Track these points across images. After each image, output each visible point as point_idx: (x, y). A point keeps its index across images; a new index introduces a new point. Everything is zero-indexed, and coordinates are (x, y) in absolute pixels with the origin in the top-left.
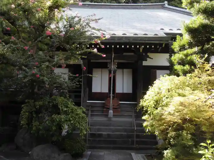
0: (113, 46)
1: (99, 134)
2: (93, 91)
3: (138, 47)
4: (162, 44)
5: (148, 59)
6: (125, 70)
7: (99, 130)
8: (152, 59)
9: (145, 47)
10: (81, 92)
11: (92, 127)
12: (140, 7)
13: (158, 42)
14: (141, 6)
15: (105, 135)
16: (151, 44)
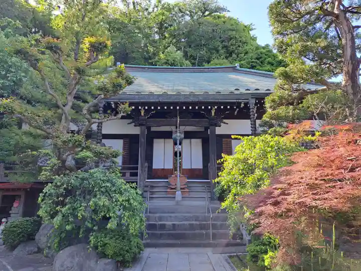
0: (178, 108)
1: (161, 225)
2: (154, 167)
3: (209, 107)
4: (241, 103)
5: (222, 124)
6: (193, 140)
7: (160, 219)
8: (227, 124)
9: (219, 108)
10: (137, 169)
11: (151, 215)
12: (207, 70)
13: (235, 101)
14: (210, 69)
15: (169, 225)
16: (225, 104)
